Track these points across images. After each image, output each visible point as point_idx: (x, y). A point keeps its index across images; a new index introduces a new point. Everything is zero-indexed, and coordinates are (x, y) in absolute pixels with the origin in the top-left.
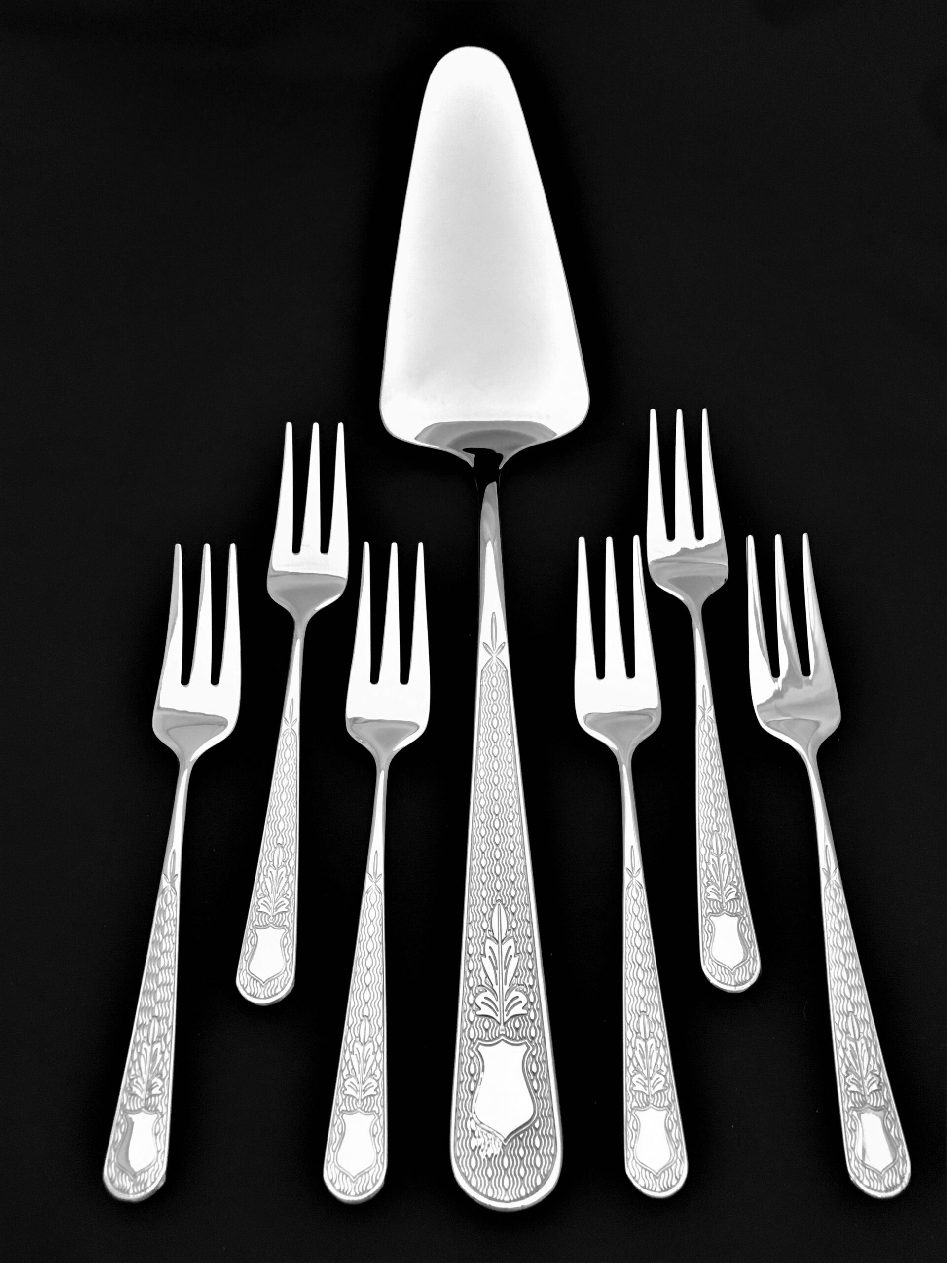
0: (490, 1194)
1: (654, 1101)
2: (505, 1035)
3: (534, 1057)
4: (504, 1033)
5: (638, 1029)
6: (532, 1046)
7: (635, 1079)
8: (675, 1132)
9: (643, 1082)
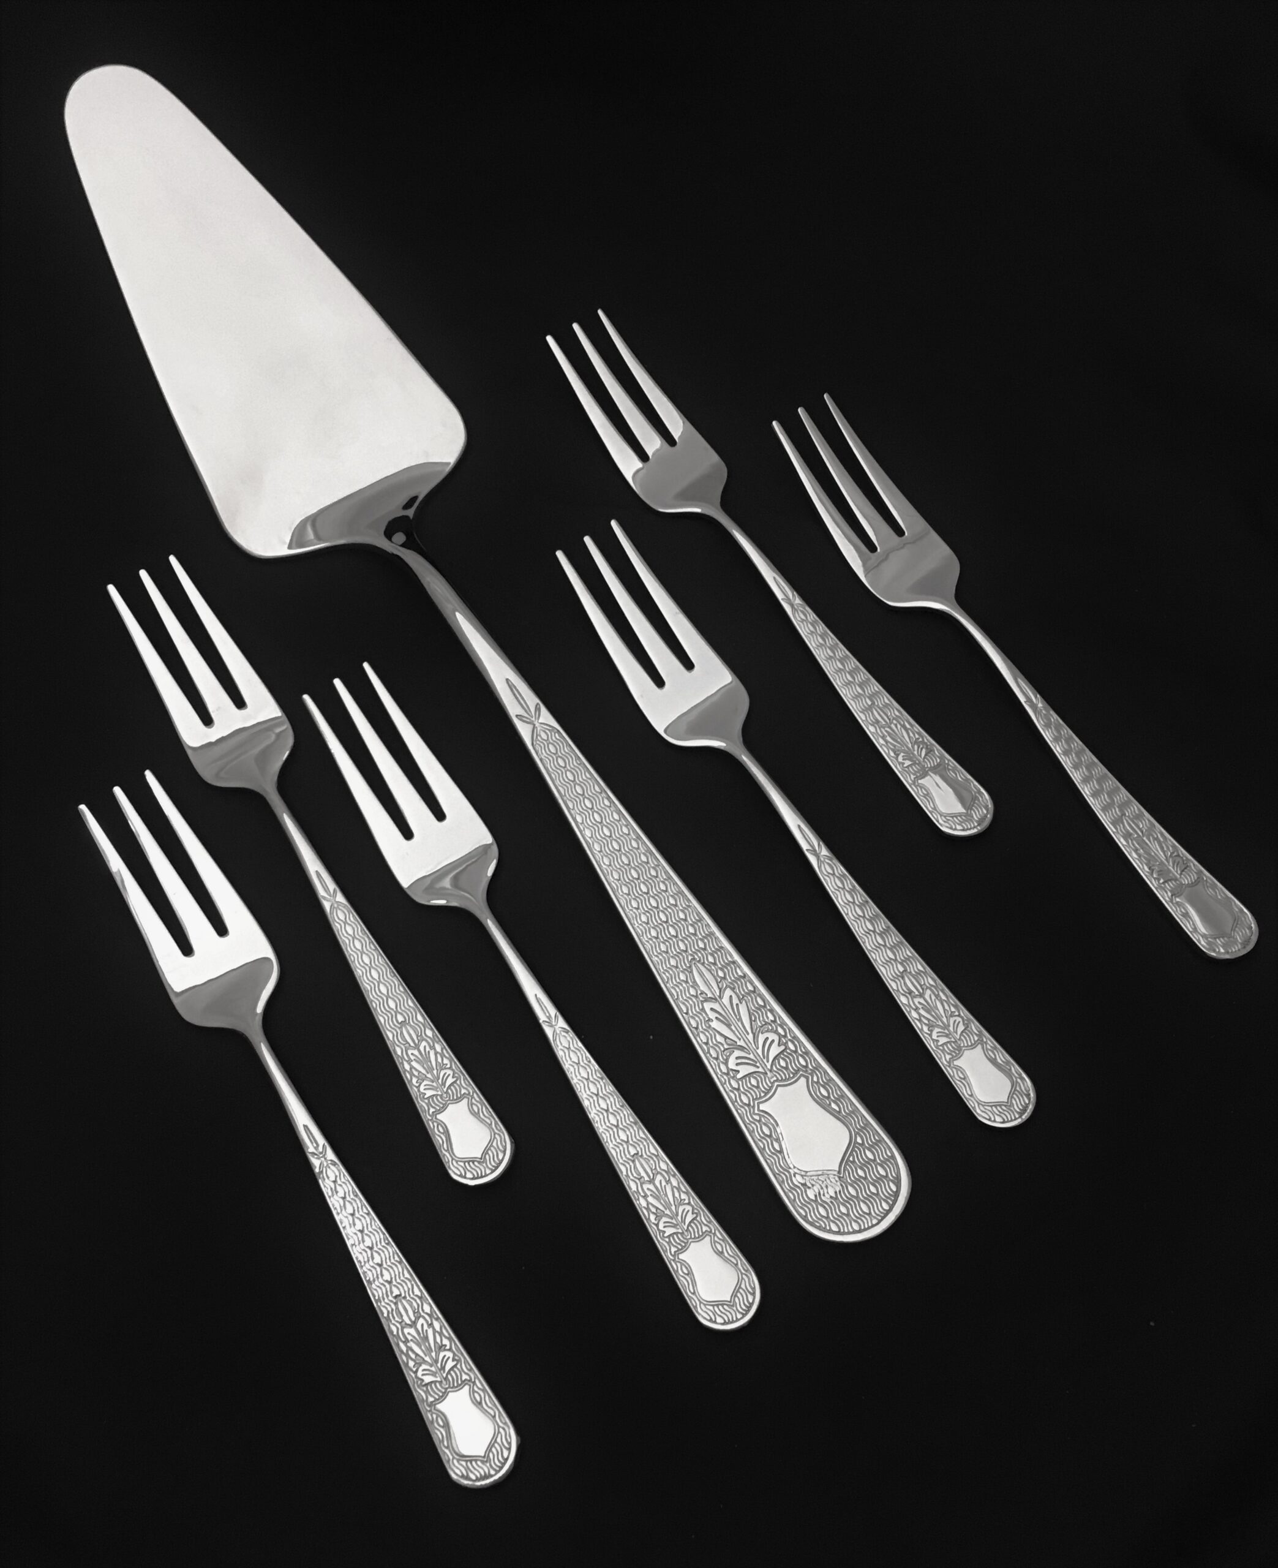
0: (856, 1227)
1: (964, 1044)
2: (777, 1080)
3: (818, 1082)
4: (775, 1078)
5: (909, 989)
6: (809, 1074)
7: (934, 1036)
8: (999, 1057)
9: (943, 1033)
